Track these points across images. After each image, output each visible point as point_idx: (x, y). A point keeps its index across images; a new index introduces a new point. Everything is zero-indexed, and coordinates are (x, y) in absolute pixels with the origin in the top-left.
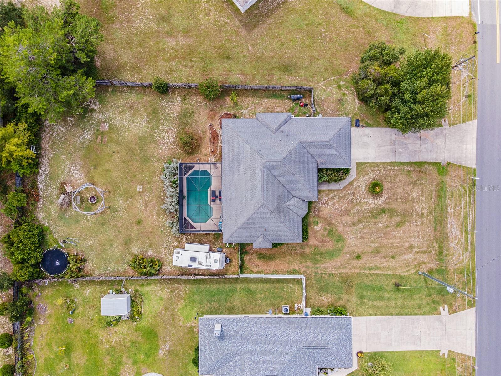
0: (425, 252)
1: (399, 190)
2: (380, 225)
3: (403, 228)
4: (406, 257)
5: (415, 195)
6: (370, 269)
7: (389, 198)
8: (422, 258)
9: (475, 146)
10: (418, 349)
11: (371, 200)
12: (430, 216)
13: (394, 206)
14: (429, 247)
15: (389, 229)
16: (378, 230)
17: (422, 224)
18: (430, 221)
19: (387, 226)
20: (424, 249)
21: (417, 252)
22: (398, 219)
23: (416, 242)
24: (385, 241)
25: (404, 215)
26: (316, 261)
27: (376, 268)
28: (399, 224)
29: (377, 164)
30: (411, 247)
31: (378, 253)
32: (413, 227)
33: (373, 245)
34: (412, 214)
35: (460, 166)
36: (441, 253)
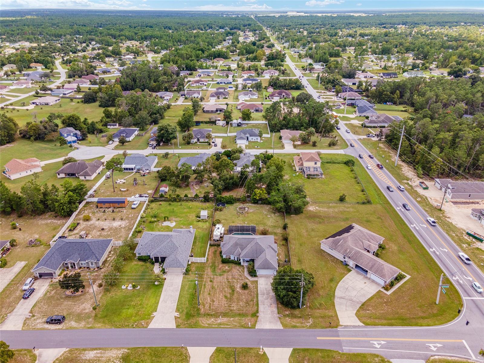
0: (210, 307)
1: (243, 297)
2: (226, 289)
3: (224, 298)
4: (209, 299)
5: (241, 303)
6: (204, 285)
7: (240, 293)
8: (207, 306)
9: (268, 328)
10: (160, 302)
11: (239, 286)
12: (229, 311)
13: (235, 295)
14: (212, 309)
15: (224, 293)
16: (223, 288)
17: (225, 306)
18: (226, 310)
19: (225, 292)
20: (211, 307)
21: (210, 304)
22: (229, 296)
23: (216, 303)
24: (218, 291)
25: (230, 299)
26: (211, 267)
27: (205, 287)
28: (226, 297)
29: (257, 288)
30: (213, 301)
31: (212, 288)
32: (224, 302)
33: (216, 286)
34: (230, 302)
35: (256, 321)
36: (208, 315)
